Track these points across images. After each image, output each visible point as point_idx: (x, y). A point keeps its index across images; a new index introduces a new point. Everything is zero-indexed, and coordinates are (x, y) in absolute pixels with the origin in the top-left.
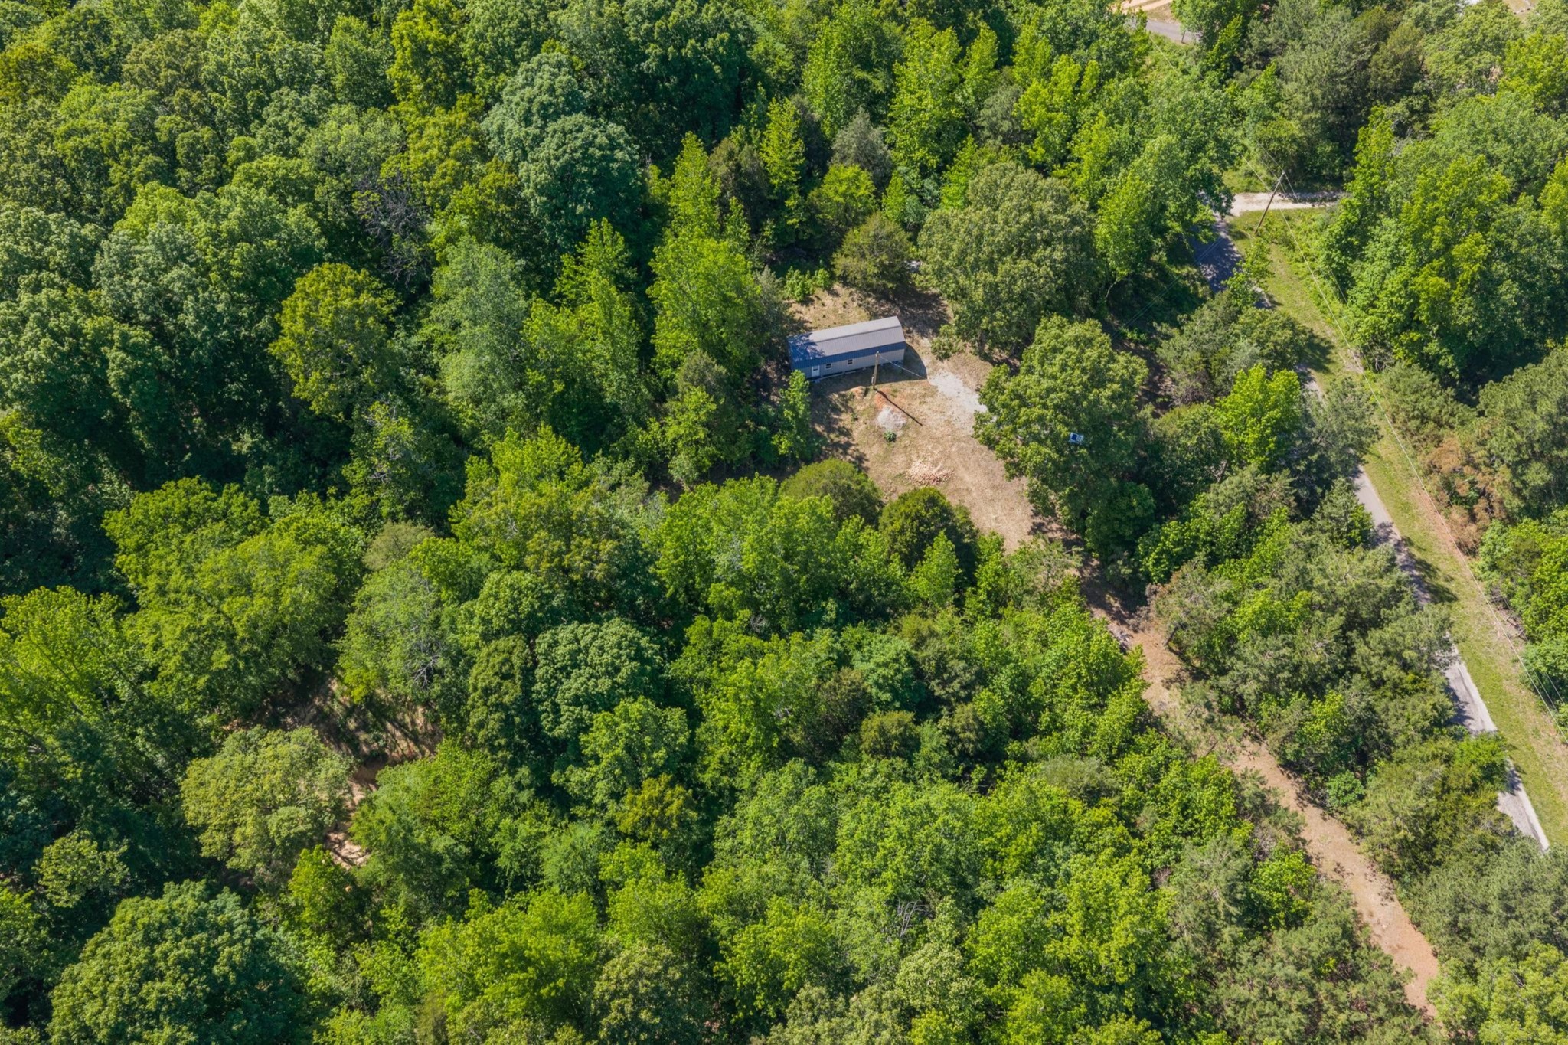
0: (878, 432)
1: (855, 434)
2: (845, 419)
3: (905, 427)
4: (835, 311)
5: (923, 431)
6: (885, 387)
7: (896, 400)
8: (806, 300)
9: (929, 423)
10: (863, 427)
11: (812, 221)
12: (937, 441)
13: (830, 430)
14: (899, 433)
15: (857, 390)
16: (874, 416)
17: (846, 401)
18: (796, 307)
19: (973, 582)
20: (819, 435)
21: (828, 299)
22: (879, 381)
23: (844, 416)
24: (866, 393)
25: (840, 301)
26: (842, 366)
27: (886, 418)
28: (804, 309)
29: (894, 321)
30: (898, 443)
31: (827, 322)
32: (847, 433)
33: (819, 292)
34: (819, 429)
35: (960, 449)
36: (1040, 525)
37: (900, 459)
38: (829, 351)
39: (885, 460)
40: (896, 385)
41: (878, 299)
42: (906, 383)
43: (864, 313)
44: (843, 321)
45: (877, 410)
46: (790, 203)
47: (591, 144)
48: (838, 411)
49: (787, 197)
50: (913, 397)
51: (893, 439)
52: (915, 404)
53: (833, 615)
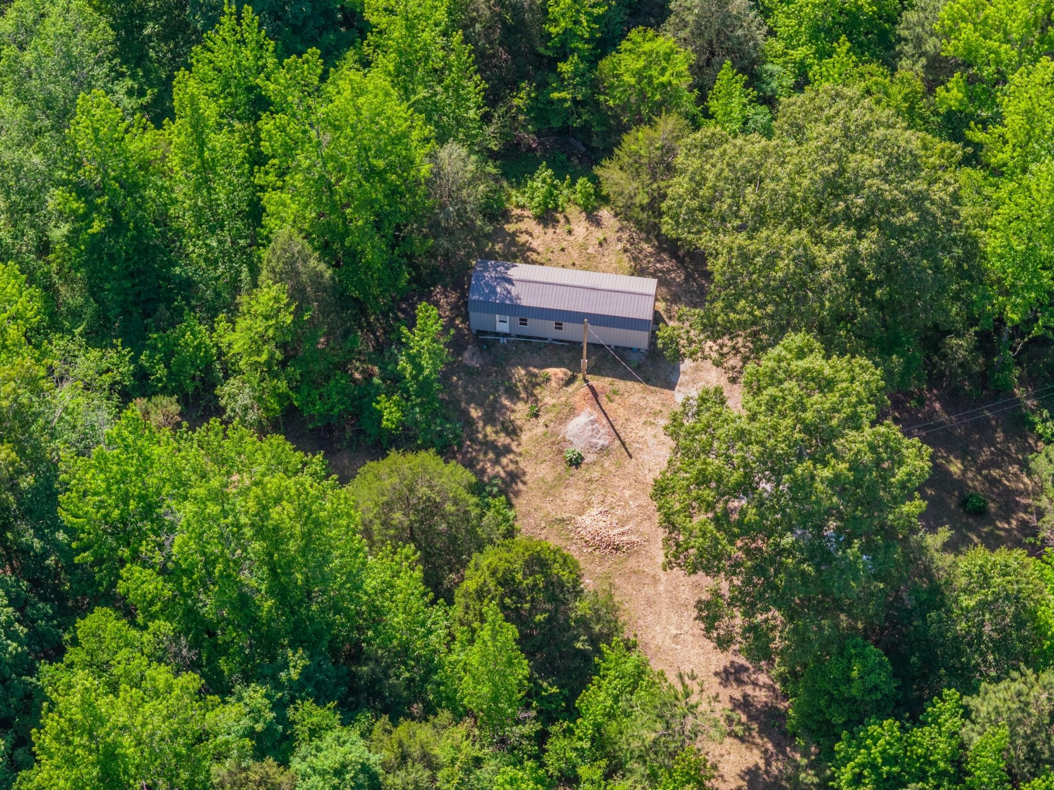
0: (558, 445)
1: (524, 437)
2: (520, 411)
3: (604, 451)
4: (584, 247)
5: (630, 466)
6: (600, 382)
7: (608, 407)
8: (547, 217)
9: (644, 457)
10: (540, 430)
11: (589, 103)
13: (489, 419)
14: (590, 458)
15: (557, 373)
16: (563, 420)
17: (533, 383)
18: (530, 224)
19: (573, 714)
20: (469, 422)
21: (581, 227)
22: (595, 370)
23: (520, 406)
24: (570, 381)
25: (599, 234)
26: (546, 329)
27: (582, 428)
28: (537, 229)
29: (649, 285)
30: (582, 472)
31: (563, 258)
32: (513, 431)
33: (573, 211)
34: (475, 413)
36: (742, 669)
37: (573, 496)
38: (528, 299)
39: (550, 490)
40: (620, 384)
41: (660, 249)
42: (637, 386)
43: (626, 263)
44: (589, 263)
45: (573, 411)
46: (565, 68)
48: (513, 394)
49: (564, 59)
50: (638, 410)
51: (576, 462)
52: (637, 422)
53: (294, 674)
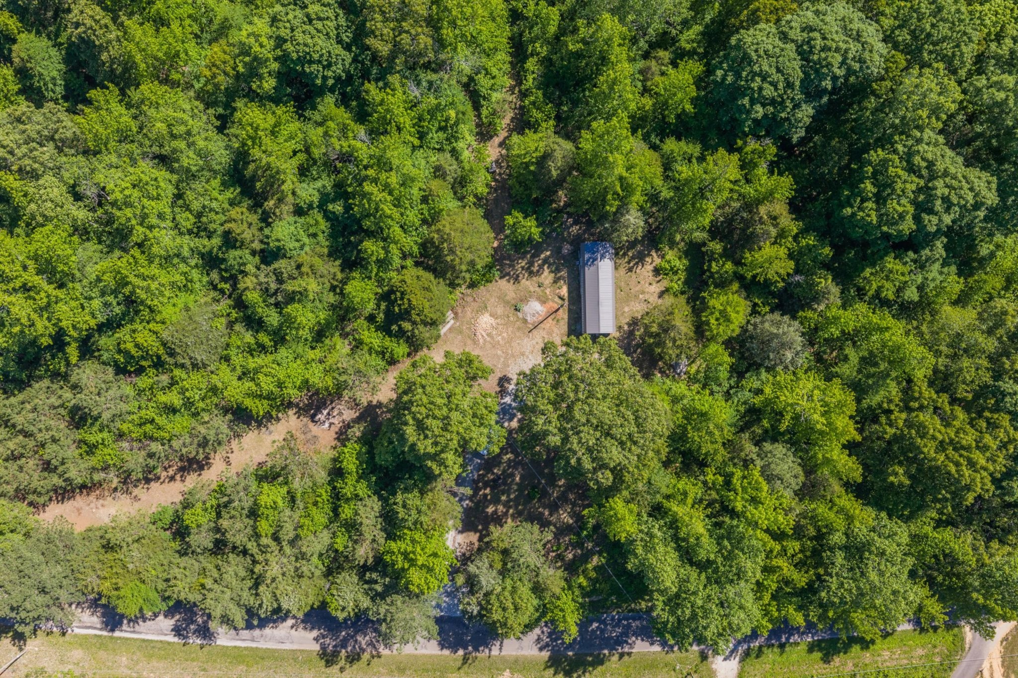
0: (525, 300)
1: (527, 282)
3: (525, 321)
4: (643, 292)
5: (520, 334)
6: (563, 312)
7: (550, 319)
8: (659, 271)
9: (526, 339)
10: (532, 289)
12: (509, 341)
14: (520, 315)
15: (564, 291)
16: (539, 299)
21: (656, 288)
22: (569, 310)
24: (561, 298)
25: (652, 298)
27: (535, 309)
30: (512, 311)
33: (664, 283)
35: (499, 357)
37: (499, 310)
39: (502, 298)
40: (562, 323)
42: (563, 330)
45: (543, 302)
47: (764, 79)
50: (550, 333)
51: (516, 308)
52: (544, 334)
